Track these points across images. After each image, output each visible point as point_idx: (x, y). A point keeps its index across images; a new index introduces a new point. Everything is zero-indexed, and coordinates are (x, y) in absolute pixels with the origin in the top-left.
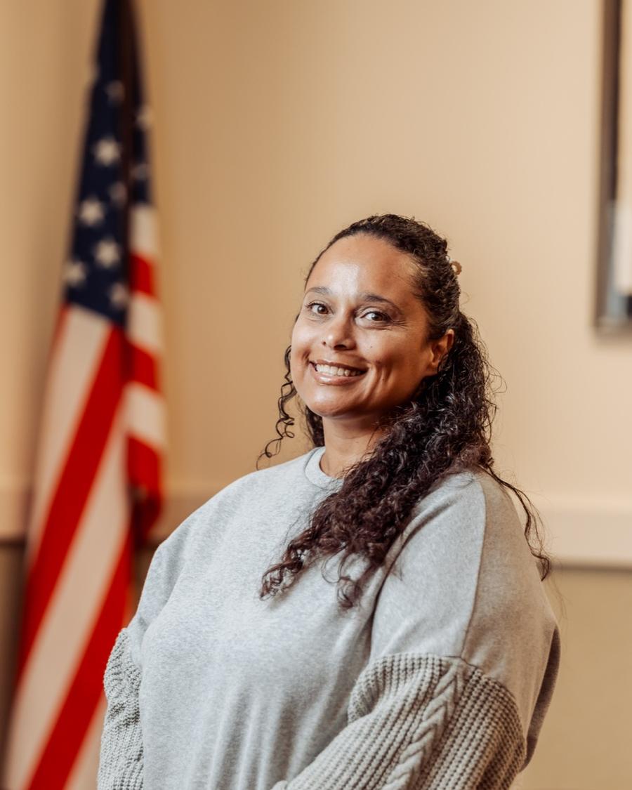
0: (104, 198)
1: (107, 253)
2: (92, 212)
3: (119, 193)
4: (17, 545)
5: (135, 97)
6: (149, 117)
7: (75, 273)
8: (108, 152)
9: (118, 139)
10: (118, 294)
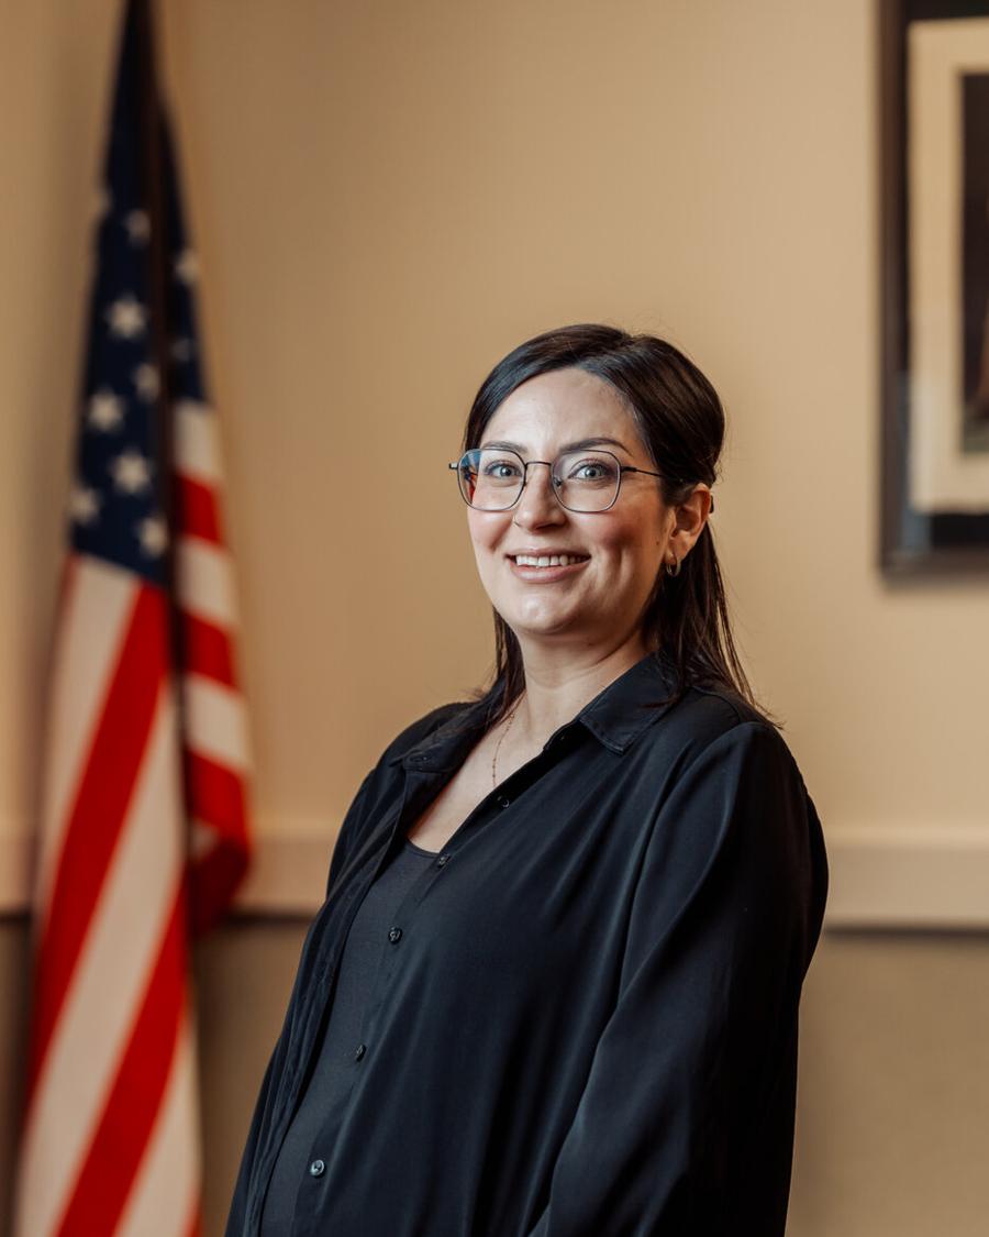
0: (125, 390)
1: (132, 473)
2: (106, 411)
3: (148, 380)
4: (19, 920)
5: (172, 234)
6: (191, 267)
7: (84, 505)
8: (128, 318)
9: (142, 299)
10: (153, 536)
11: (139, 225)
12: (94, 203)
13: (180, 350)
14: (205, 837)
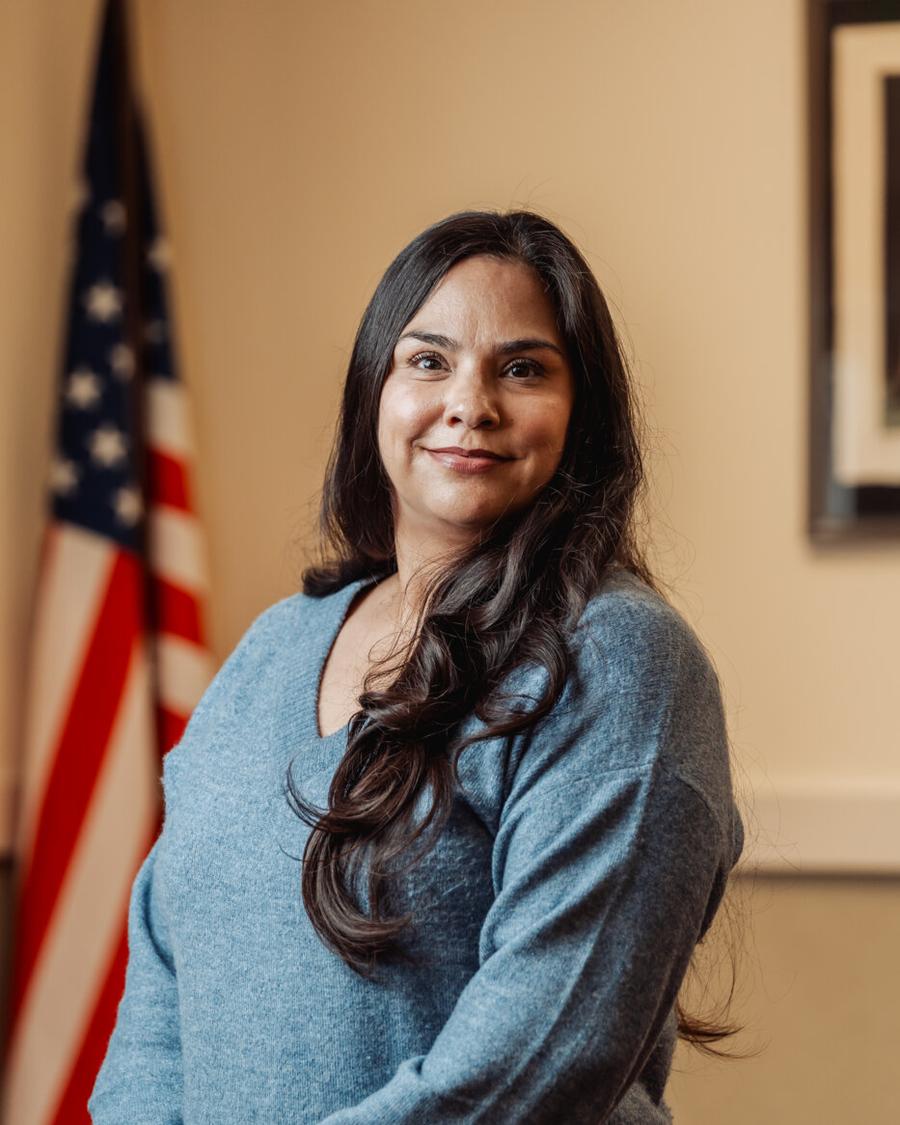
0: (101, 368)
1: (108, 447)
2: (84, 389)
3: (123, 360)
5: (146, 223)
6: (164, 254)
7: (63, 476)
8: (104, 302)
9: (118, 282)
10: (128, 505)
11: (115, 216)
12: (72, 195)
13: (152, 332)
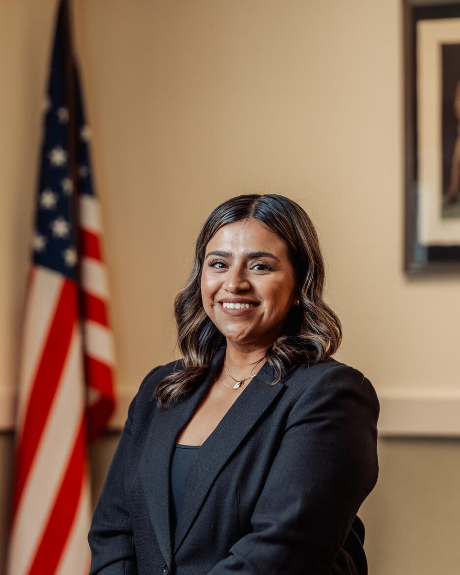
0: (57, 189)
1: (61, 228)
2: (49, 200)
3: (68, 185)
4: (9, 433)
5: (79, 118)
6: (87, 133)
7: (39, 243)
8: (58, 157)
9: (65, 148)
10: (70, 257)
11: (64, 114)
12: (43, 104)
13: (83, 171)
14: (94, 395)
